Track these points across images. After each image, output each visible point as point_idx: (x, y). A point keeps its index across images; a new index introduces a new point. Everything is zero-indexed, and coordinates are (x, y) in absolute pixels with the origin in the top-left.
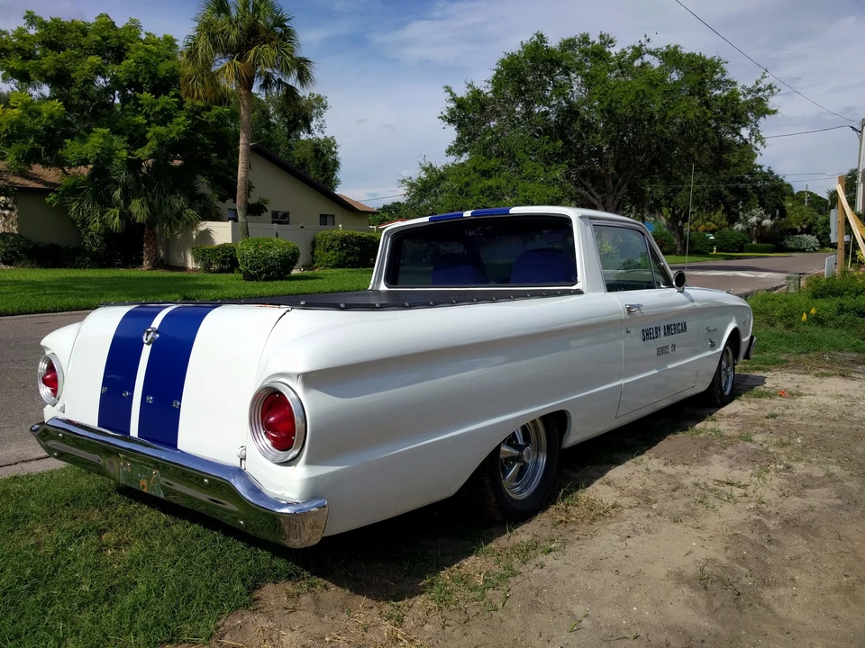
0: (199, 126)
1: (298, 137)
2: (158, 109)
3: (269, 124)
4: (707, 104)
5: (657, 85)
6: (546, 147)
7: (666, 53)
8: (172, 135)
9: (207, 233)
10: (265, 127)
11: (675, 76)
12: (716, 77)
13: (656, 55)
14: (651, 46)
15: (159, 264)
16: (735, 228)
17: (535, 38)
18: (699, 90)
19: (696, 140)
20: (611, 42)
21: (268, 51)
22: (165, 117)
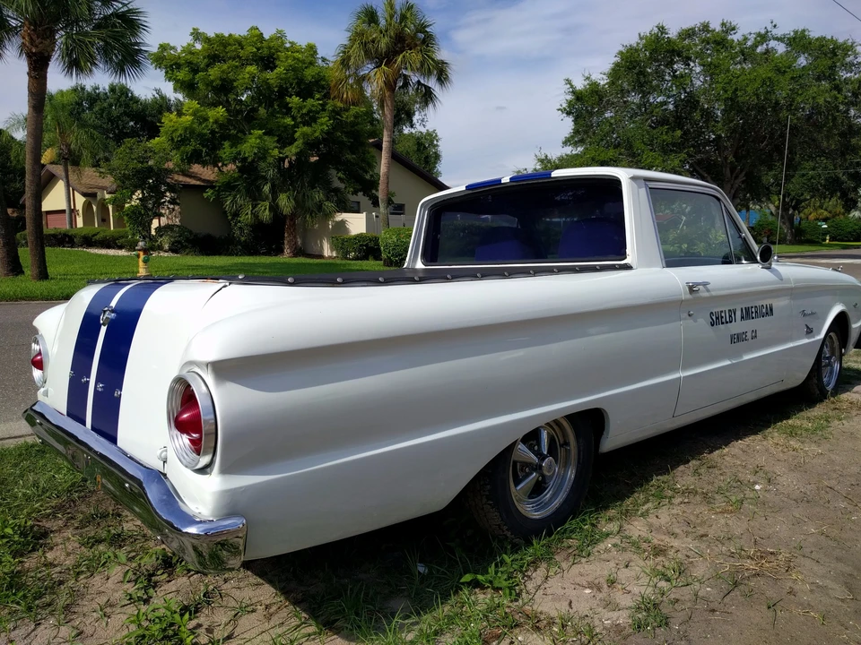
0: (338, 125)
1: (401, 131)
2: (304, 111)
3: (374, 119)
4: (838, 88)
5: (785, 72)
6: (665, 137)
7: (794, 39)
8: (316, 134)
9: (343, 222)
10: (369, 122)
11: (802, 61)
12: (848, 60)
13: (783, 42)
14: (778, 32)
15: (298, 252)
16: (851, 215)
17: (656, 30)
18: (829, 75)
19: (825, 125)
20: (734, 29)
21: (414, 56)
22: (310, 119)
